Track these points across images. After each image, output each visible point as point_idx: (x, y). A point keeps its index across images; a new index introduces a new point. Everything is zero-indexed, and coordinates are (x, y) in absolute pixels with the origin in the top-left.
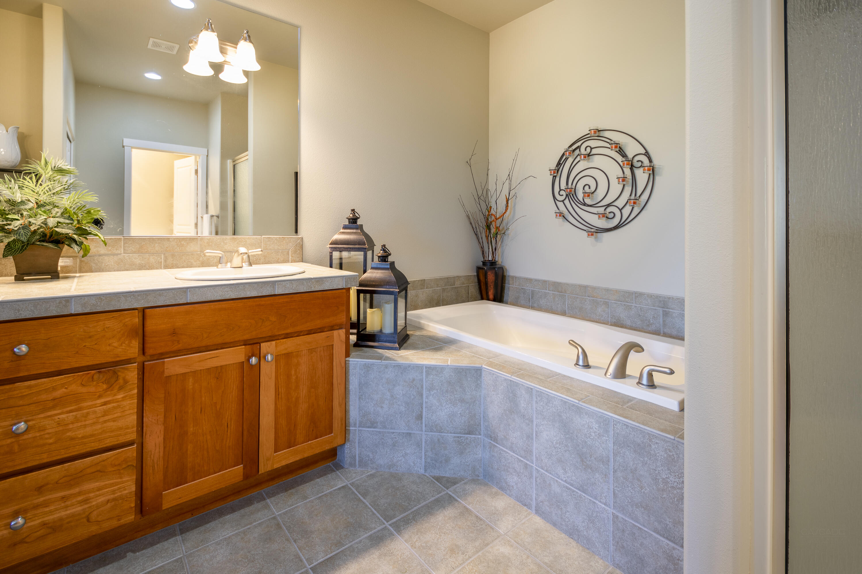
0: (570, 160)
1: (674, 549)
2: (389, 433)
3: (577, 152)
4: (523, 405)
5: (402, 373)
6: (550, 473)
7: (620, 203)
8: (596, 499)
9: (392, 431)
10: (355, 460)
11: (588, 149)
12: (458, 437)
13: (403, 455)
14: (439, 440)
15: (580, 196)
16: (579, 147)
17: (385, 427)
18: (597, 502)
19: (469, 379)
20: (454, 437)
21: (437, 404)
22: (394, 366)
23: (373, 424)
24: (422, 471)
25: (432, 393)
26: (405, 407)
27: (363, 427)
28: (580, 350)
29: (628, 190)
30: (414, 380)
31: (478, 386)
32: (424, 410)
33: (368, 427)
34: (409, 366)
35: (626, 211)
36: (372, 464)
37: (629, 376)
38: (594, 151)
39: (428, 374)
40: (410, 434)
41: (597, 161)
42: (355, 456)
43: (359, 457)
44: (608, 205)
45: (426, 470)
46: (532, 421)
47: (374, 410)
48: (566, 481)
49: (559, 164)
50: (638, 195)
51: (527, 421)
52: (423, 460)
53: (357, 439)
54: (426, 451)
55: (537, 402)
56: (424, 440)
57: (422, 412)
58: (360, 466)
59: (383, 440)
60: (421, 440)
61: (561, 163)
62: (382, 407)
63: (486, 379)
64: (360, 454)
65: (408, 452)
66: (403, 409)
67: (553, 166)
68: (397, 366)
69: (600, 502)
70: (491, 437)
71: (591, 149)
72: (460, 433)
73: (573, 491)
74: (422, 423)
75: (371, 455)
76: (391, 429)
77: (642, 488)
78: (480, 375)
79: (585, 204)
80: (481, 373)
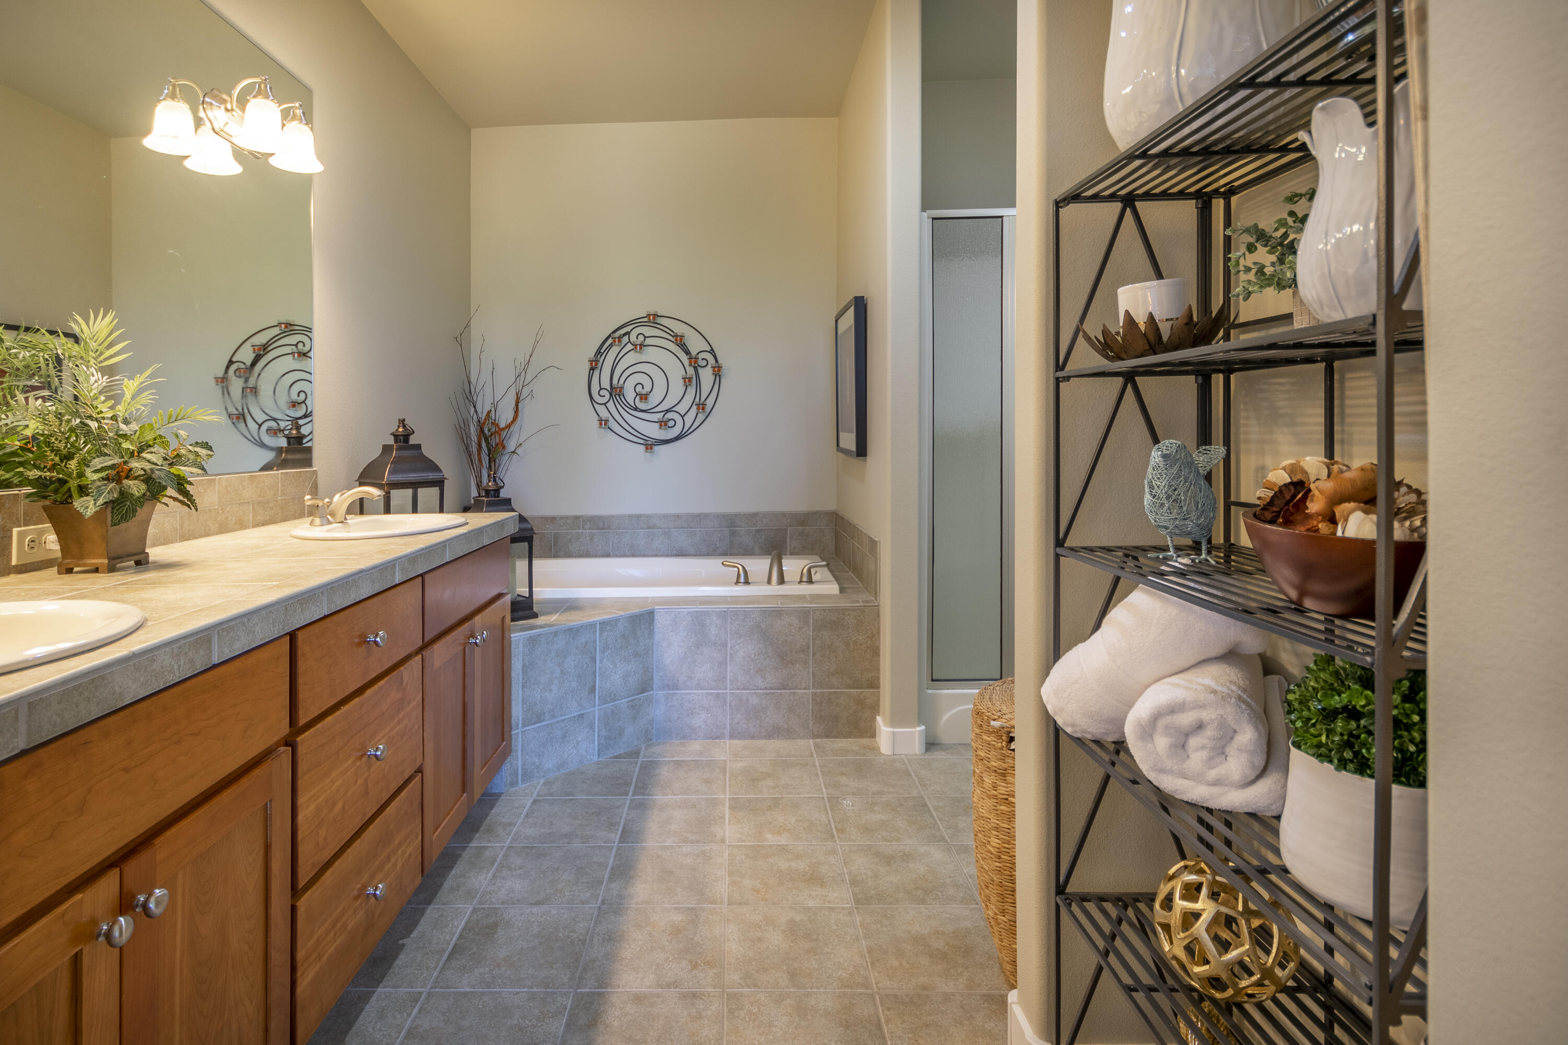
0: (615, 349)
1: (861, 693)
2: (558, 722)
3: (625, 339)
4: (713, 633)
5: (573, 638)
6: (748, 689)
7: (682, 408)
8: (796, 688)
9: (563, 718)
10: (517, 776)
11: (641, 338)
12: (632, 701)
13: (574, 747)
14: (612, 712)
15: (630, 395)
16: (628, 333)
17: (554, 716)
18: (797, 691)
19: (643, 626)
20: (628, 702)
21: (612, 667)
22: (565, 631)
23: (539, 718)
24: (596, 758)
25: (606, 654)
26: (578, 682)
27: (528, 726)
28: (740, 567)
29: (691, 391)
30: (587, 643)
31: (651, 632)
32: (597, 679)
33: (535, 723)
34: (582, 627)
35: (689, 419)
36: (538, 772)
37: (788, 582)
38: (648, 341)
39: (602, 630)
40: (582, 714)
41: (651, 354)
42: (517, 770)
43: (523, 769)
44: (668, 411)
45: (599, 755)
46: (726, 645)
47: (541, 697)
48: (766, 689)
49: (599, 352)
50: (702, 399)
51: (719, 648)
52: (596, 743)
53: (520, 744)
54: (599, 730)
55: (731, 623)
56: (597, 718)
57: (595, 682)
58: (523, 781)
59: (551, 735)
60: (594, 718)
61: (602, 351)
62: (550, 690)
63: (661, 621)
64: (523, 764)
65: (580, 739)
66: (574, 684)
67: (592, 355)
68: (568, 630)
69: (801, 689)
70: (668, 686)
71: (645, 337)
72: (634, 695)
73: (774, 693)
74: (595, 697)
75: (537, 761)
76: (562, 716)
77: (836, 657)
78: (653, 620)
79: (636, 409)
80: (653, 616)
